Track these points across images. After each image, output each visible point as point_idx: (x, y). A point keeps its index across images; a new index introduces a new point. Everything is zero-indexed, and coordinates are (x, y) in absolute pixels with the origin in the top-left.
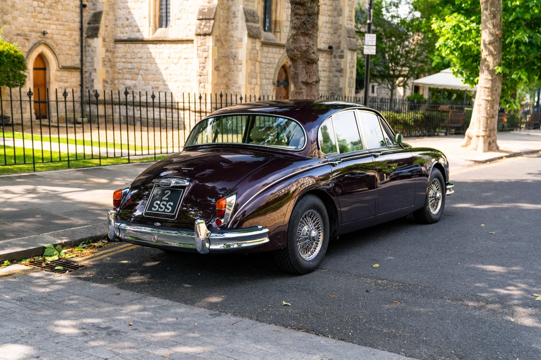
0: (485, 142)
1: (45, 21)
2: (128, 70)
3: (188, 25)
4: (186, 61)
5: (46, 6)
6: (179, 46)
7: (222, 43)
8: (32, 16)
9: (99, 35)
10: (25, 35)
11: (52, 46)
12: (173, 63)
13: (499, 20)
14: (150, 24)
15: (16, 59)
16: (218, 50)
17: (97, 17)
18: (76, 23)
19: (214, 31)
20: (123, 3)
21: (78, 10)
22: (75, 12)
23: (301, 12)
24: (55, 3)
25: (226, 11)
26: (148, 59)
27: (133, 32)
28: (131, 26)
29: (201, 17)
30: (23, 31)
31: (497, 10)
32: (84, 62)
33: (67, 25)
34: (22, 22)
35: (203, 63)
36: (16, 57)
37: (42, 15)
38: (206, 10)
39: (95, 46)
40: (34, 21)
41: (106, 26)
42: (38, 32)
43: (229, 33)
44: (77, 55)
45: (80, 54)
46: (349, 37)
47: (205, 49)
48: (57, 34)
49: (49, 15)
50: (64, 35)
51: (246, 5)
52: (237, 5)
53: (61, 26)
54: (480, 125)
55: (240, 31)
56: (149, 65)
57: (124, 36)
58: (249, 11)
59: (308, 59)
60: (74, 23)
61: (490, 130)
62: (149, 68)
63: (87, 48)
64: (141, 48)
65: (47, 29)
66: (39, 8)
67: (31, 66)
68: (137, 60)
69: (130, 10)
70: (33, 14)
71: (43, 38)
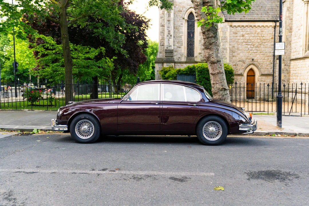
1: (254, 54)
2: (295, 74)
5: (254, 47)
10: (243, 61)
11: (257, 65)
18: (271, 53)
20: (294, 40)
22: (271, 48)
24: (260, 45)
26: (302, 68)
27: (297, 54)
28: (296, 52)
30: (242, 59)
32: (274, 71)
33: (266, 54)
34: (242, 55)
37: (252, 51)
40: (248, 54)
42: (250, 59)
44: (271, 69)
45: (273, 67)
48: (260, 59)
49: (256, 51)
50: (264, 59)
53: (262, 55)
56: (302, 71)
57: (294, 57)
59: (211, 61)
64: (299, 62)
65: (255, 57)
66: (251, 48)
67: (245, 75)
68: (298, 69)
69: (296, 43)
70: (248, 51)
71: (252, 61)
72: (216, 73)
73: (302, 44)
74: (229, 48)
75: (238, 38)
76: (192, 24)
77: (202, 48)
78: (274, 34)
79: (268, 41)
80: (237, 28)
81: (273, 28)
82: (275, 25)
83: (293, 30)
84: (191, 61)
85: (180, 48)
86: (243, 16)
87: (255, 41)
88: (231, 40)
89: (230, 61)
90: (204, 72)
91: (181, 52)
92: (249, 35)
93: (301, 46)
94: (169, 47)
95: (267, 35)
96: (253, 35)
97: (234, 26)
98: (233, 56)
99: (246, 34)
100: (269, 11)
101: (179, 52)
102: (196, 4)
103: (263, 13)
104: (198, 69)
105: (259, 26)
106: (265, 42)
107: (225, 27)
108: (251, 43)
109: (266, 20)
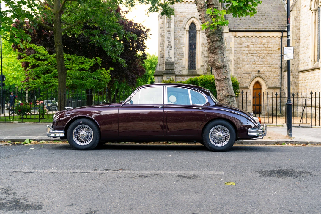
1: (260, 66)
2: (303, 87)
5: (260, 58)
10: (249, 73)
11: (263, 77)
18: (278, 65)
20: (302, 51)
21: (280, 58)
22: (278, 59)
24: (266, 56)
26: (311, 80)
28: (305, 63)
30: (248, 71)
32: (282, 84)
33: (273, 66)
34: (247, 67)
37: (258, 63)
40: (254, 66)
41: (293, 65)
42: (256, 71)
44: (278, 81)
45: (280, 80)
48: (267, 71)
49: (262, 62)
50: (271, 71)
53: (269, 67)
56: (311, 83)
57: (303, 69)
59: (216, 66)
62: (311, 85)
63: (284, 77)
64: (308, 74)
65: (261, 69)
66: (257, 60)
67: (251, 88)
68: (307, 81)
69: (304, 54)
70: (253, 63)
71: (258, 74)
72: (221, 79)
73: (310, 54)
74: (234, 59)
75: (243, 48)
76: (194, 35)
77: (204, 60)
78: (280, 45)
79: (275, 52)
80: (242, 38)
81: (280, 39)
82: (281, 35)
83: (300, 40)
84: (193, 74)
85: (181, 60)
86: (248, 25)
87: (261, 53)
88: (235, 51)
89: (235, 73)
90: (207, 85)
91: (182, 65)
92: (254, 45)
93: (310, 57)
94: (170, 59)
95: (273, 46)
96: (259, 46)
97: (239, 36)
98: (238, 68)
99: (252, 45)
100: (275, 21)
101: (180, 64)
102: (200, 6)
103: (269, 23)
104: (201, 81)
105: (265, 36)
106: (271, 54)
107: (229, 37)
108: (256, 55)
109: (273, 29)
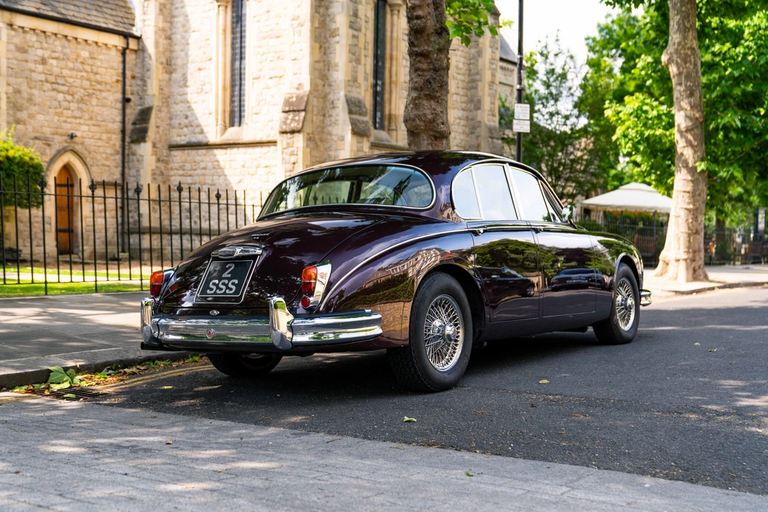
0: (687, 269)
1: (73, 120)
3: (270, 121)
4: (268, 170)
5: (75, 100)
6: (258, 150)
7: (316, 143)
8: (56, 113)
9: (147, 139)
10: (46, 139)
11: (82, 154)
12: (249, 174)
13: (698, 99)
14: (217, 123)
15: (31, 169)
16: (311, 152)
17: (145, 114)
18: (116, 123)
19: (305, 127)
20: (180, 95)
21: (119, 106)
22: (115, 108)
23: (425, 66)
25: (321, 100)
26: (215, 170)
27: (195, 133)
28: (192, 126)
29: (287, 109)
30: (43, 133)
31: (694, 85)
32: (126, 175)
33: (104, 126)
34: (43, 121)
35: (291, 171)
36: (32, 166)
37: (70, 112)
38: (294, 99)
39: (142, 154)
40: (59, 120)
41: (158, 127)
42: (63, 135)
43: (325, 130)
44: (116, 167)
45: (121, 165)
46: (492, 138)
47: (292, 152)
48: (90, 138)
49: (79, 112)
50: (100, 139)
51: (349, 91)
52: (336, 91)
53: (95, 128)
54: (679, 245)
55: (340, 126)
56: (215, 177)
57: (182, 140)
58: (353, 100)
60: (113, 123)
61: (694, 252)
62: (216, 181)
63: (131, 157)
64: (205, 155)
65: (76, 131)
66: (65, 103)
67: (52, 182)
68: (200, 172)
69: (190, 105)
70: (57, 111)
71: (70, 143)
73: (213, 107)
74: (7, 94)
75: (32, 66)
78: (121, 71)
79: (108, 87)
80: (28, 36)
81: (120, 55)
82: (125, 46)
83: (174, 67)
87: (75, 84)
88: (10, 70)
92: (59, 61)
93: (210, 114)
95: (104, 70)
96: (71, 65)
97: (19, 27)
98: (18, 122)
99: (53, 58)
103: (88, 6)
105: (86, 41)
106: (100, 91)
108: (65, 89)
109: (104, 25)
